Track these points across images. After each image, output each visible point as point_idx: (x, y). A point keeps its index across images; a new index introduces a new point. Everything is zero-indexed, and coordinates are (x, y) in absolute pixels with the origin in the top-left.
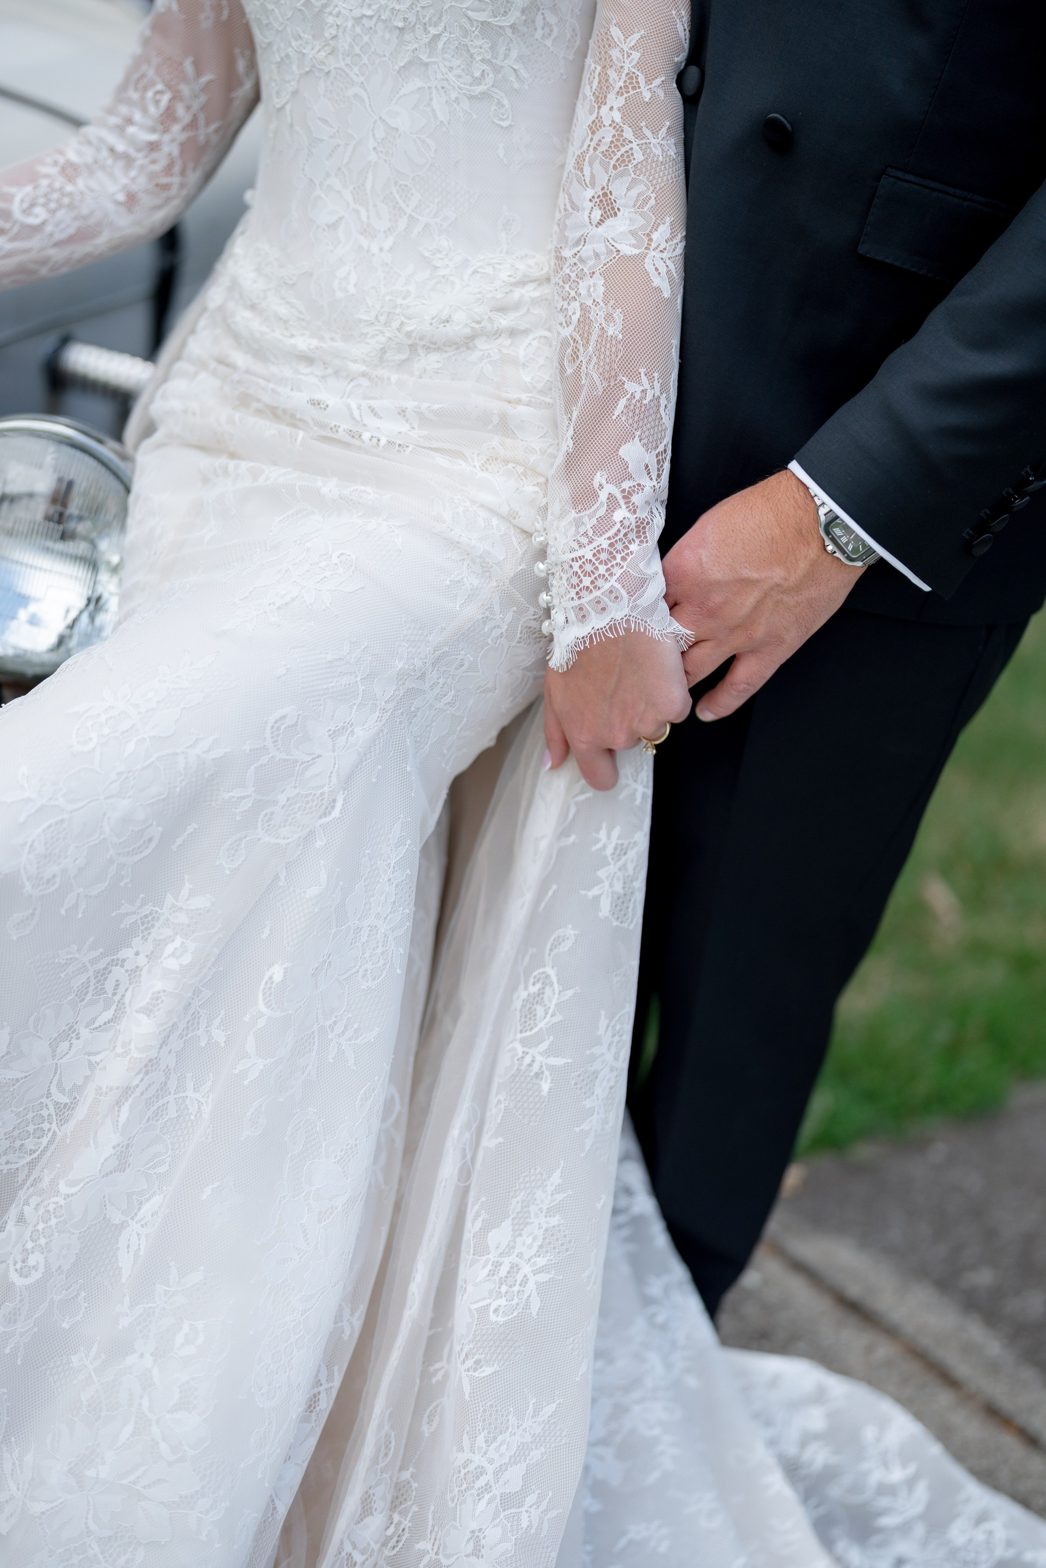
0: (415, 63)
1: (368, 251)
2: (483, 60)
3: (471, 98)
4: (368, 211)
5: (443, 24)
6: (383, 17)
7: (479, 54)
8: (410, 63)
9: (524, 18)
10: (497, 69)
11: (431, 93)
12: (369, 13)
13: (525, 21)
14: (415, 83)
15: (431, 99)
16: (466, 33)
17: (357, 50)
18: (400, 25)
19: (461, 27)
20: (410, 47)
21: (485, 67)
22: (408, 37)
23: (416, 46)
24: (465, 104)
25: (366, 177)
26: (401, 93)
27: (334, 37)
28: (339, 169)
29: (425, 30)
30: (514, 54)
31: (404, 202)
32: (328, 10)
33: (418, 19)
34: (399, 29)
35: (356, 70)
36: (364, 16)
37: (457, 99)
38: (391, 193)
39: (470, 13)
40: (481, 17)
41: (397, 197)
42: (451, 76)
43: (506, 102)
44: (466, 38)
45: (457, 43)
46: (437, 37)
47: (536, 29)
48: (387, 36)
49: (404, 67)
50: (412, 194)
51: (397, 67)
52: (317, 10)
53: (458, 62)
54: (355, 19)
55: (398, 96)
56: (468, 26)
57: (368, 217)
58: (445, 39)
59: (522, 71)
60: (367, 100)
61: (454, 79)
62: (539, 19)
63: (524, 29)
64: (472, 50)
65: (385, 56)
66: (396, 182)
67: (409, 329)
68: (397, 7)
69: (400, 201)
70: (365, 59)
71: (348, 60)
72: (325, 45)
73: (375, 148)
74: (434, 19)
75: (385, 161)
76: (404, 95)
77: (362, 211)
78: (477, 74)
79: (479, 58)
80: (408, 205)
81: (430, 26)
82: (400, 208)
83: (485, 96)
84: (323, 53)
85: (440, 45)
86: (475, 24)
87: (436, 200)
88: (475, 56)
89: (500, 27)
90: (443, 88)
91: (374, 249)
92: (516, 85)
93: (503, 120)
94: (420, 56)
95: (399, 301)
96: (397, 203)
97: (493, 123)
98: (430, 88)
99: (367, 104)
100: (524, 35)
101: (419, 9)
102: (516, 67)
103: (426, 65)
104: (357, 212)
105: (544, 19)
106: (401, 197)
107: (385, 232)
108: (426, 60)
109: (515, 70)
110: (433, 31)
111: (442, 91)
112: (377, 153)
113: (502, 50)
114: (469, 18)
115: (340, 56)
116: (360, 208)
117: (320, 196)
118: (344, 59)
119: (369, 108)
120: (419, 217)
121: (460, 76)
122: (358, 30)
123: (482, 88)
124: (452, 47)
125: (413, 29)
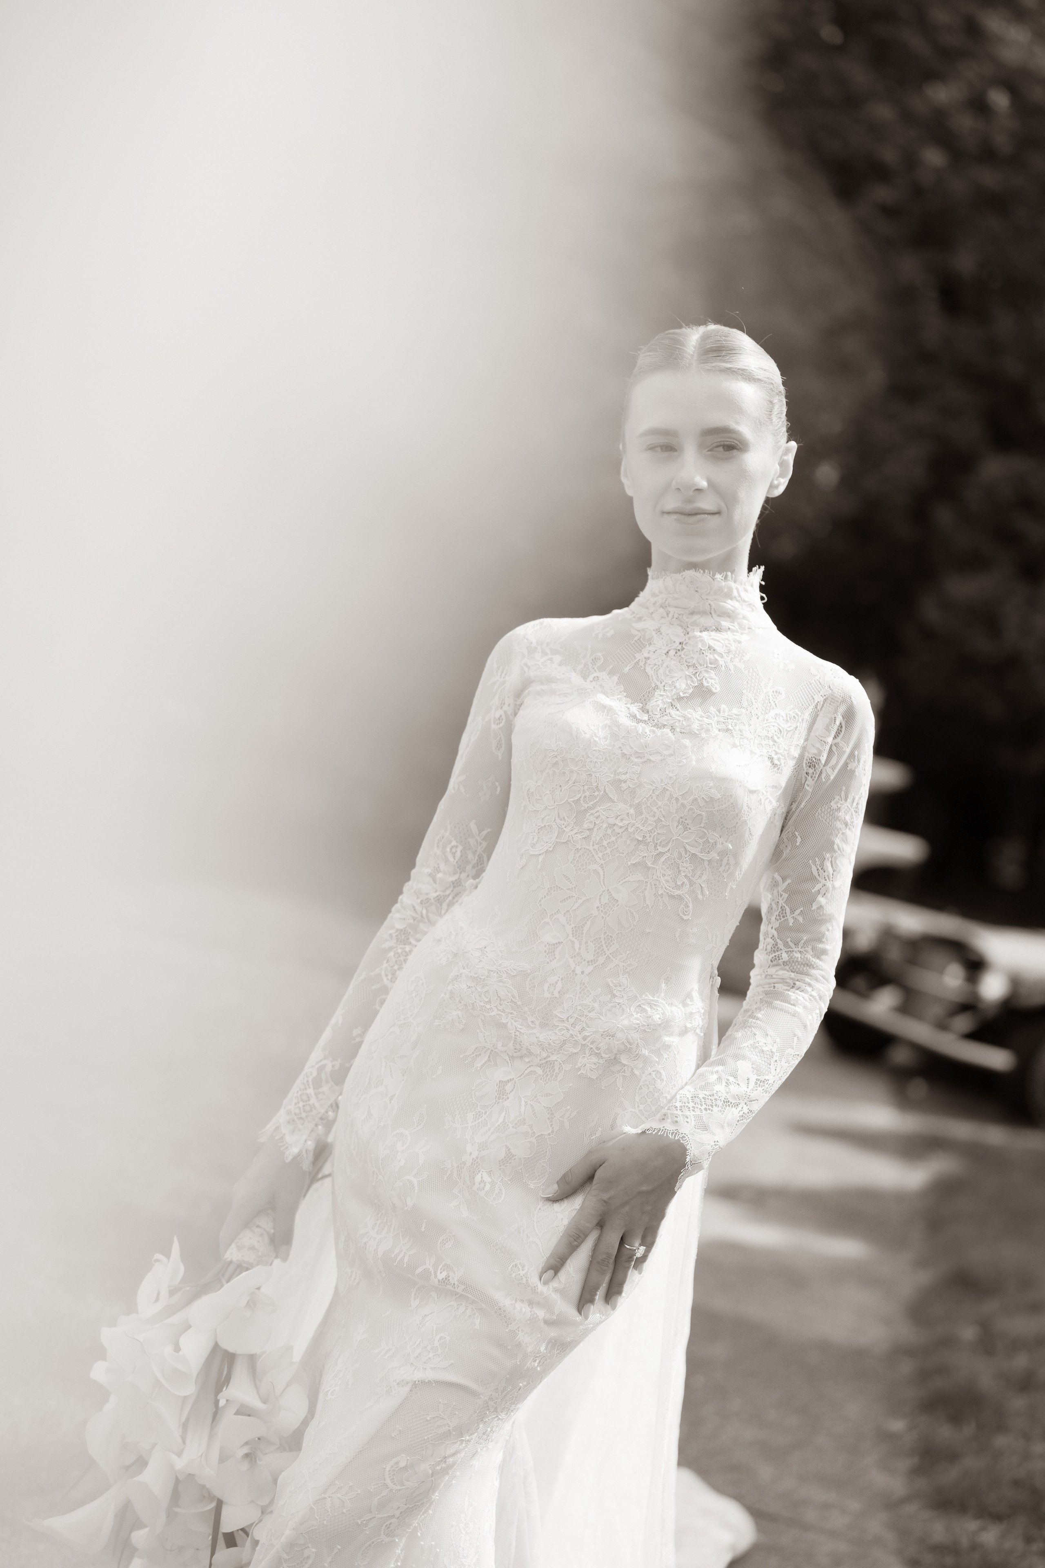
0: (642, 865)
2: (685, 876)
3: (671, 896)
7: (684, 871)
8: (639, 863)
10: (692, 883)
11: (646, 886)
14: (638, 876)
15: (645, 889)
17: (605, 843)
19: (679, 853)
20: (642, 854)
21: (685, 880)
22: (641, 847)
26: (626, 879)
31: (607, 946)
34: (638, 840)
37: (662, 894)
40: (693, 850)
42: (662, 879)
43: (690, 905)
47: (721, 866)
50: (614, 944)
51: (629, 863)
53: (670, 873)
55: (624, 880)
59: (705, 889)
60: (602, 876)
61: (663, 881)
64: (681, 868)
65: (623, 854)
68: (641, 828)
69: (604, 946)
71: (596, 847)
73: (597, 907)
74: (663, 843)
75: (603, 916)
76: (629, 881)
77: (577, 944)
78: (679, 883)
79: (683, 874)
80: (608, 949)
83: (680, 897)
84: (579, 836)
85: (662, 859)
86: (688, 853)
87: (628, 952)
90: (655, 885)
91: (578, 971)
93: (684, 914)
95: (585, 1012)
96: (602, 946)
97: (677, 913)
98: (646, 882)
99: (602, 878)
100: (712, 867)
102: (703, 886)
103: (649, 868)
104: (574, 943)
105: (728, 860)
106: (606, 943)
107: (588, 962)
108: (650, 865)
110: (660, 849)
111: (653, 886)
112: (599, 910)
113: (698, 873)
114: (686, 851)
115: (592, 842)
116: (576, 941)
117: (548, 923)
118: (593, 845)
119: (602, 881)
120: (614, 959)
121: (668, 881)
122: (609, 831)
123: (679, 892)
124: (669, 863)
125: (647, 843)
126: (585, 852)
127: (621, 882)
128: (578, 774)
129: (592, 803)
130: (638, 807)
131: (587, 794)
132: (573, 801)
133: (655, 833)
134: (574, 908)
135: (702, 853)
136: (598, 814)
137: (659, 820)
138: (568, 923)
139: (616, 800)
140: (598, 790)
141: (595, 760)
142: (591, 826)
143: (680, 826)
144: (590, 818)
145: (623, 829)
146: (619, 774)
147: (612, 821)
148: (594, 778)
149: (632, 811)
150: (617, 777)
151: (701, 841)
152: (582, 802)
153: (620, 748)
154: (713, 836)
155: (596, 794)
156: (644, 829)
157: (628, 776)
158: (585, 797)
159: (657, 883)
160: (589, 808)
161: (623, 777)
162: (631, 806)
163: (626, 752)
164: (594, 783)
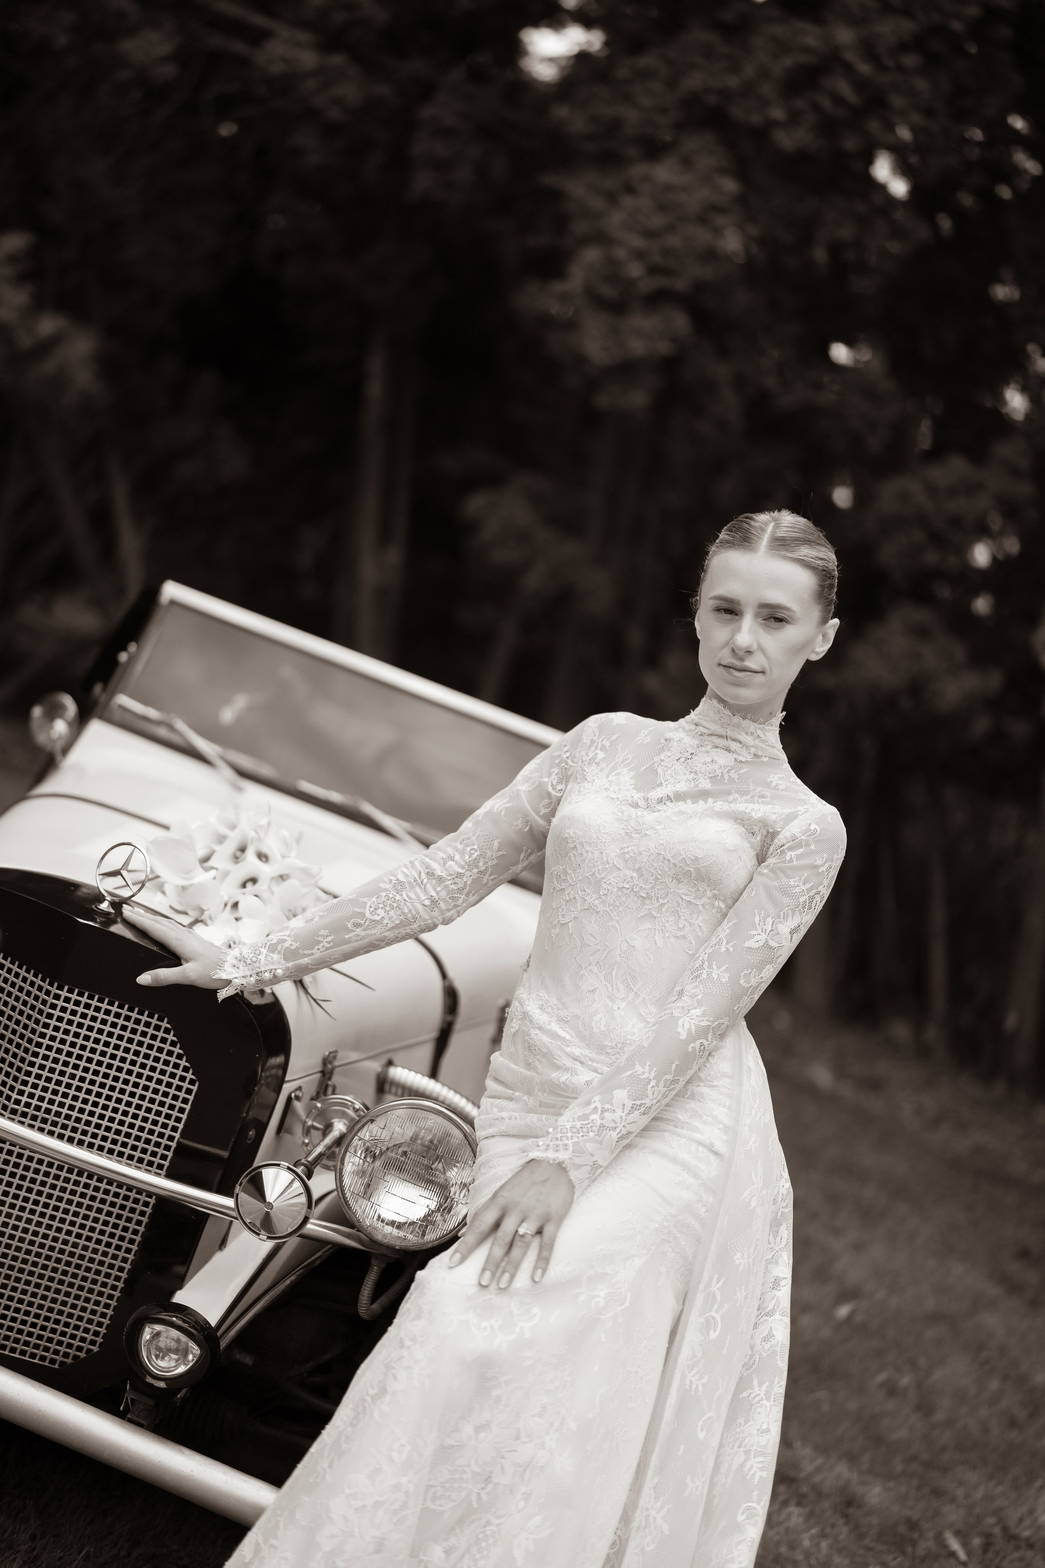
0: (650, 915)
1: (612, 1008)
2: (685, 919)
3: (676, 937)
4: (612, 987)
5: (667, 899)
7: (684, 916)
8: (646, 915)
10: (690, 924)
11: (655, 932)
12: (627, 886)
13: (710, 903)
14: (648, 925)
15: (655, 935)
17: (617, 903)
18: (644, 896)
20: (648, 907)
21: (685, 922)
22: (647, 902)
23: (651, 907)
24: (672, 940)
25: (613, 969)
26: (639, 929)
27: (606, 895)
28: (598, 962)
29: (657, 900)
30: (700, 918)
31: (633, 984)
32: (606, 881)
33: (655, 894)
34: (643, 897)
35: (616, 913)
36: (623, 887)
37: (669, 936)
38: (626, 979)
41: (630, 981)
42: (667, 925)
43: (693, 941)
44: (678, 907)
45: (673, 909)
48: (636, 899)
49: (643, 917)
50: (638, 981)
51: (639, 916)
53: (672, 919)
55: (637, 930)
57: (613, 990)
60: (619, 929)
64: (681, 914)
65: (634, 910)
66: (630, 974)
68: (644, 886)
69: (631, 984)
70: (622, 909)
71: (613, 908)
72: (601, 898)
73: (620, 955)
75: (627, 963)
76: (641, 930)
79: (683, 918)
80: (635, 987)
82: (630, 987)
83: (682, 936)
84: (598, 902)
87: (651, 986)
89: (697, 905)
90: (662, 930)
91: (615, 1007)
93: (690, 950)
94: (653, 913)
96: (629, 984)
97: (685, 951)
98: (655, 929)
99: (619, 931)
103: (655, 917)
106: (632, 982)
107: (621, 999)
108: (655, 915)
109: (700, 926)
112: (621, 957)
114: (682, 898)
115: (607, 905)
116: (608, 985)
117: (584, 974)
118: (609, 907)
119: (620, 935)
120: (640, 994)
121: (671, 926)
122: (620, 893)
123: (682, 933)
124: (671, 911)
125: (651, 899)
126: (604, 913)
127: (635, 932)
128: (592, 853)
129: (604, 874)
130: (639, 871)
131: (600, 867)
132: (590, 875)
133: (656, 889)
134: (601, 959)
135: (695, 899)
136: (609, 881)
137: (657, 878)
138: (599, 972)
139: (622, 869)
140: (609, 863)
141: (604, 841)
142: (605, 892)
143: (674, 881)
144: (604, 886)
145: (630, 890)
146: (623, 848)
147: (621, 885)
148: (604, 855)
149: (635, 875)
150: (622, 851)
151: (693, 890)
152: (596, 874)
153: (623, 829)
154: (702, 886)
155: (607, 866)
156: (647, 887)
157: (630, 848)
158: (599, 870)
159: (663, 928)
160: (603, 878)
161: (627, 850)
162: (633, 871)
163: (628, 831)
164: (605, 859)
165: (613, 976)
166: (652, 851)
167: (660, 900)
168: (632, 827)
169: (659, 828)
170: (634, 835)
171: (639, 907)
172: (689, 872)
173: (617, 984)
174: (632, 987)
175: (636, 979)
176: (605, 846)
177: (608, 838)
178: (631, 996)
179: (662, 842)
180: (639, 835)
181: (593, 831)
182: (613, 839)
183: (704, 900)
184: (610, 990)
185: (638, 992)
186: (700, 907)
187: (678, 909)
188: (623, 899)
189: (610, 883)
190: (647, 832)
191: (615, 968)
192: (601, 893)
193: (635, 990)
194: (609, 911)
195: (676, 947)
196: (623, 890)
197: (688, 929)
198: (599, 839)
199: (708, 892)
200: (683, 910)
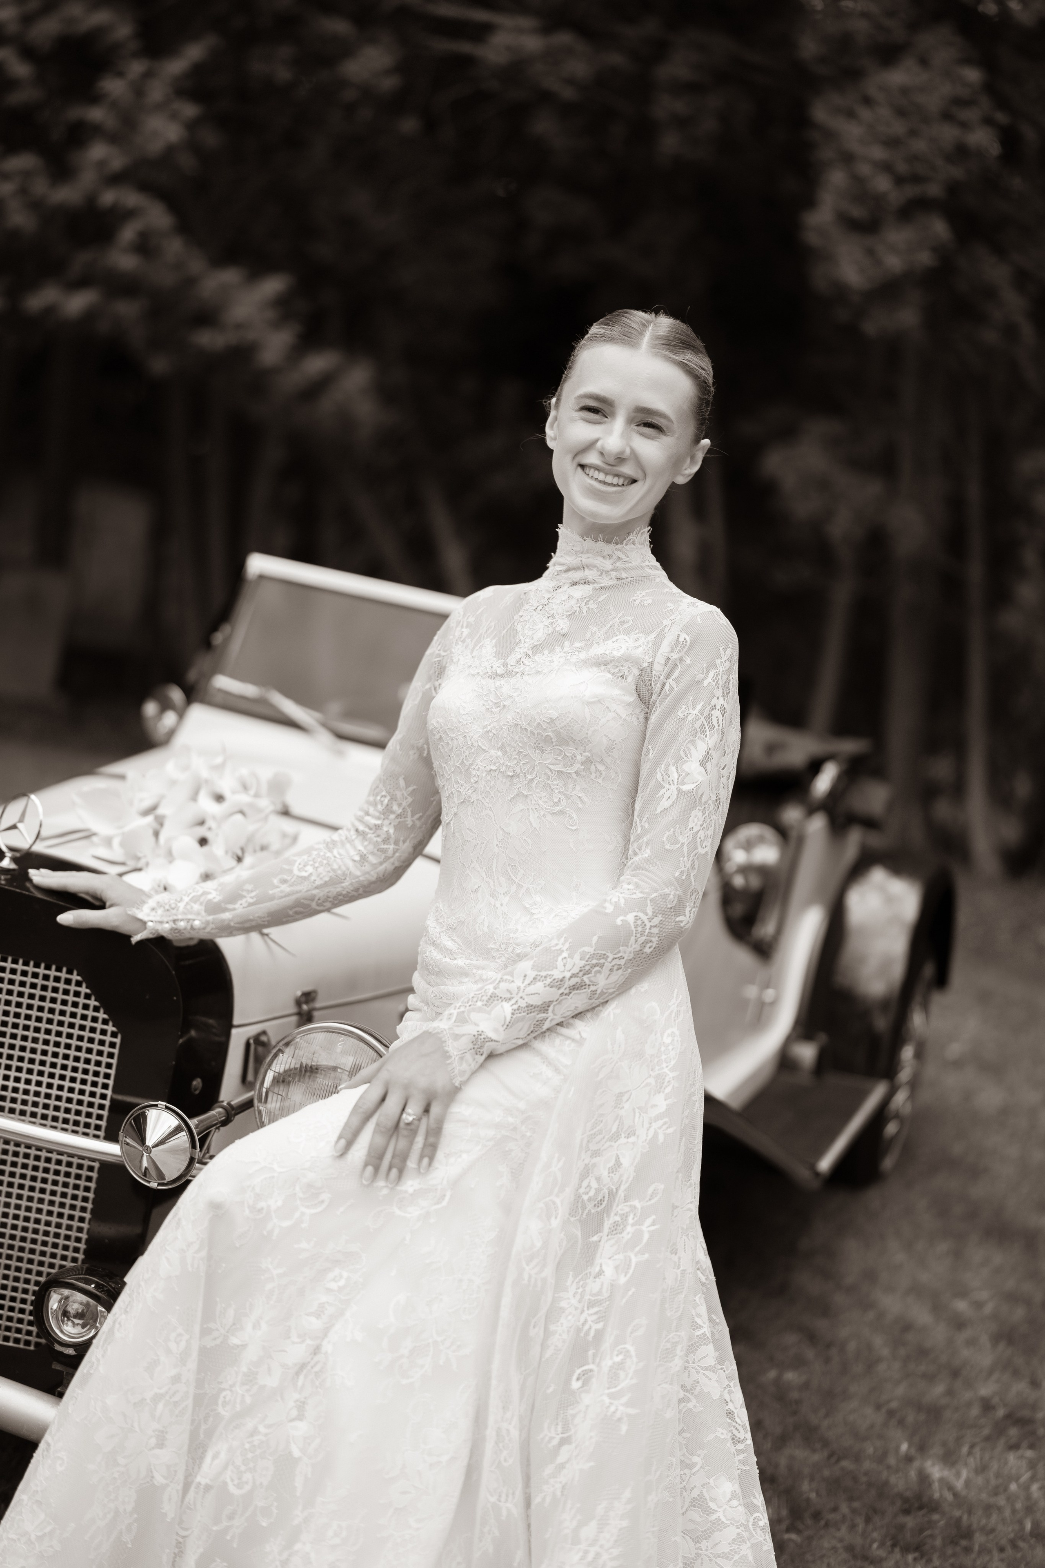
0: (520, 795)
1: (494, 906)
2: (559, 792)
3: (553, 814)
4: (494, 882)
5: (535, 773)
6: (501, 770)
7: (557, 789)
8: (517, 795)
9: (583, 767)
10: (568, 797)
11: (529, 812)
12: (494, 768)
13: (584, 769)
14: (520, 806)
15: (529, 815)
16: (548, 777)
17: (488, 789)
18: (511, 774)
19: (546, 774)
20: (517, 786)
21: (560, 796)
22: (515, 780)
23: (520, 786)
24: (549, 817)
25: (493, 862)
26: (512, 813)
27: (476, 782)
28: (478, 858)
29: (525, 776)
30: (578, 788)
31: (514, 875)
32: (473, 767)
33: (521, 770)
34: (511, 776)
35: (487, 800)
36: (491, 770)
37: (544, 815)
38: (507, 871)
39: (550, 766)
40: (557, 768)
41: (510, 873)
42: (540, 802)
43: (574, 815)
44: (549, 780)
45: (543, 783)
46: (532, 780)
47: (591, 773)
48: (504, 780)
49: (513, 798)
50: (519, 871)
51: (509, 798)
52: (467, 767)
53: (545, 794)
54: (487, 771)
55: (510, 814)
56: (549, 773)
57: (494, 886)
58: (536, 782)
59: (583, 797)
60: (493, 817)
61: (542, 803)
62: (593, 767)
63: (583, 773)
64: (552, 787)
65: (503, 792)
66: (509, 864)
67: (518, 952)
68: (509, 764)
69: (512, 875)
70: (492, 794)
71: (483, 795)
72: (472, 787)
73: (497, 845)
74: (530, 770)
75: (503, 852)
76: (514, 814)
77: (491, 882)
78: (556, 800)
79: (556, 791)
80: (516, 878)
81: (528, 774)
82: (512, 879)
83: (562, 812)
84: (470, 791)
85: (534, 785)
86: (554, 772)
87: (533, 874)
88: (554, 790)
89: (569, 773)
90: (536, 809)
91: (498, 904)
92: (580, 806)
93: (573, 826)
94: (523, 791)
95: (512, 935)
96: (510, 876)
97: (567, 827)
98: (528, 809)
99: (493, 819)
100: (584, 777)
101: (521, 765)
102: (579, 795)
103: (526, 796)
104: (488, 882)
105: (596, 767)
106: (512, 873)
107: (504, 894)
108: (526, 794)
109: (579, 797)
110: (529, 777)
111: (535, 811)
112: (499, 847)
113: (571, 786)
115: (479, 792)
117: (468, 874)
118: (481, 794)
120: (523, 884)
121: (546, 802)
122: (489, 777)
123: (559, 808)
124: (541, 786)
125: (518, 776)
127: (509, 816)
130: (502, 748)
134: (481, 853)
142: (476, 779)
143: (537, 751)
144: (474, 772)
145: (497, 771)
146: (486, 726)
147: (488, 768)
148: (468, 738)
149: (500, 753)
150: (485, 730)
151: (560, 758)
152: (465, 762)
153: (484, 705)
154: (570, 750)
155: (473, 751)
156: (512, 764)
157: (492, 726)
158: (466, 756)
159: (537, 806)
160: (471, 765)
161: (489, 728)
162: (498, 749)
163: (488, 707)
164: (469, 743)
165: (494, 870)
166: (510, 724)
167: (528, 776)
168: (492, 701)
169: (515, 694)
170: (495, 710)
171: (509, 788)
172: (549, 737)
173: (498, 878)
174: (514, 878)
175: (516, 869)
176: (467, 728)
177: (469, 718)
178: (514, 888)
179: (517, 711)
180: (499, 709)
181: (452, 715)
182: (474, 719)
183: (577, 766)
184: (492, 887)
185: (520, 883)
186: (574, 775)
187: (549, 782)
188: (493, 783)
189: (479, 769)
190: (505, 703)
191: (495, 861)
192: (472, 781)
193: (517, 881)
194: (481, 799)
195: (555, 824)
196: (492, 773)
197: (564, 803)
198: (460, 722)
199: (579, 757)
200: (555, 783)
